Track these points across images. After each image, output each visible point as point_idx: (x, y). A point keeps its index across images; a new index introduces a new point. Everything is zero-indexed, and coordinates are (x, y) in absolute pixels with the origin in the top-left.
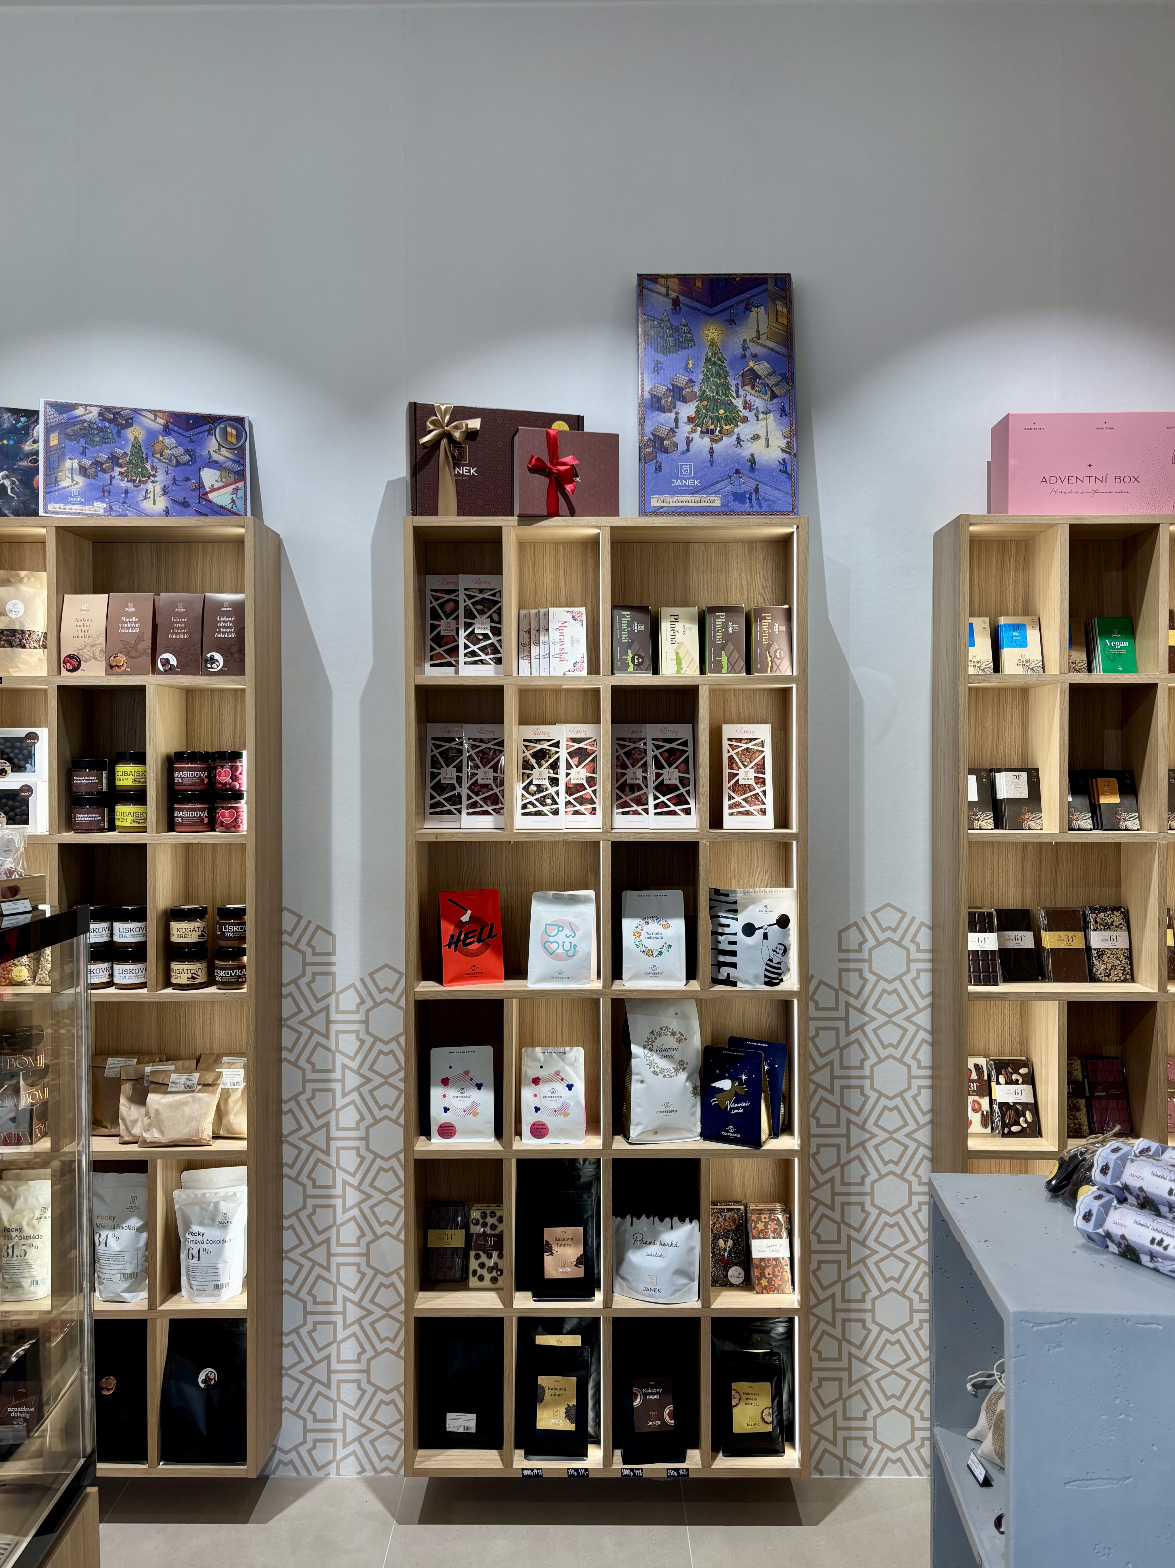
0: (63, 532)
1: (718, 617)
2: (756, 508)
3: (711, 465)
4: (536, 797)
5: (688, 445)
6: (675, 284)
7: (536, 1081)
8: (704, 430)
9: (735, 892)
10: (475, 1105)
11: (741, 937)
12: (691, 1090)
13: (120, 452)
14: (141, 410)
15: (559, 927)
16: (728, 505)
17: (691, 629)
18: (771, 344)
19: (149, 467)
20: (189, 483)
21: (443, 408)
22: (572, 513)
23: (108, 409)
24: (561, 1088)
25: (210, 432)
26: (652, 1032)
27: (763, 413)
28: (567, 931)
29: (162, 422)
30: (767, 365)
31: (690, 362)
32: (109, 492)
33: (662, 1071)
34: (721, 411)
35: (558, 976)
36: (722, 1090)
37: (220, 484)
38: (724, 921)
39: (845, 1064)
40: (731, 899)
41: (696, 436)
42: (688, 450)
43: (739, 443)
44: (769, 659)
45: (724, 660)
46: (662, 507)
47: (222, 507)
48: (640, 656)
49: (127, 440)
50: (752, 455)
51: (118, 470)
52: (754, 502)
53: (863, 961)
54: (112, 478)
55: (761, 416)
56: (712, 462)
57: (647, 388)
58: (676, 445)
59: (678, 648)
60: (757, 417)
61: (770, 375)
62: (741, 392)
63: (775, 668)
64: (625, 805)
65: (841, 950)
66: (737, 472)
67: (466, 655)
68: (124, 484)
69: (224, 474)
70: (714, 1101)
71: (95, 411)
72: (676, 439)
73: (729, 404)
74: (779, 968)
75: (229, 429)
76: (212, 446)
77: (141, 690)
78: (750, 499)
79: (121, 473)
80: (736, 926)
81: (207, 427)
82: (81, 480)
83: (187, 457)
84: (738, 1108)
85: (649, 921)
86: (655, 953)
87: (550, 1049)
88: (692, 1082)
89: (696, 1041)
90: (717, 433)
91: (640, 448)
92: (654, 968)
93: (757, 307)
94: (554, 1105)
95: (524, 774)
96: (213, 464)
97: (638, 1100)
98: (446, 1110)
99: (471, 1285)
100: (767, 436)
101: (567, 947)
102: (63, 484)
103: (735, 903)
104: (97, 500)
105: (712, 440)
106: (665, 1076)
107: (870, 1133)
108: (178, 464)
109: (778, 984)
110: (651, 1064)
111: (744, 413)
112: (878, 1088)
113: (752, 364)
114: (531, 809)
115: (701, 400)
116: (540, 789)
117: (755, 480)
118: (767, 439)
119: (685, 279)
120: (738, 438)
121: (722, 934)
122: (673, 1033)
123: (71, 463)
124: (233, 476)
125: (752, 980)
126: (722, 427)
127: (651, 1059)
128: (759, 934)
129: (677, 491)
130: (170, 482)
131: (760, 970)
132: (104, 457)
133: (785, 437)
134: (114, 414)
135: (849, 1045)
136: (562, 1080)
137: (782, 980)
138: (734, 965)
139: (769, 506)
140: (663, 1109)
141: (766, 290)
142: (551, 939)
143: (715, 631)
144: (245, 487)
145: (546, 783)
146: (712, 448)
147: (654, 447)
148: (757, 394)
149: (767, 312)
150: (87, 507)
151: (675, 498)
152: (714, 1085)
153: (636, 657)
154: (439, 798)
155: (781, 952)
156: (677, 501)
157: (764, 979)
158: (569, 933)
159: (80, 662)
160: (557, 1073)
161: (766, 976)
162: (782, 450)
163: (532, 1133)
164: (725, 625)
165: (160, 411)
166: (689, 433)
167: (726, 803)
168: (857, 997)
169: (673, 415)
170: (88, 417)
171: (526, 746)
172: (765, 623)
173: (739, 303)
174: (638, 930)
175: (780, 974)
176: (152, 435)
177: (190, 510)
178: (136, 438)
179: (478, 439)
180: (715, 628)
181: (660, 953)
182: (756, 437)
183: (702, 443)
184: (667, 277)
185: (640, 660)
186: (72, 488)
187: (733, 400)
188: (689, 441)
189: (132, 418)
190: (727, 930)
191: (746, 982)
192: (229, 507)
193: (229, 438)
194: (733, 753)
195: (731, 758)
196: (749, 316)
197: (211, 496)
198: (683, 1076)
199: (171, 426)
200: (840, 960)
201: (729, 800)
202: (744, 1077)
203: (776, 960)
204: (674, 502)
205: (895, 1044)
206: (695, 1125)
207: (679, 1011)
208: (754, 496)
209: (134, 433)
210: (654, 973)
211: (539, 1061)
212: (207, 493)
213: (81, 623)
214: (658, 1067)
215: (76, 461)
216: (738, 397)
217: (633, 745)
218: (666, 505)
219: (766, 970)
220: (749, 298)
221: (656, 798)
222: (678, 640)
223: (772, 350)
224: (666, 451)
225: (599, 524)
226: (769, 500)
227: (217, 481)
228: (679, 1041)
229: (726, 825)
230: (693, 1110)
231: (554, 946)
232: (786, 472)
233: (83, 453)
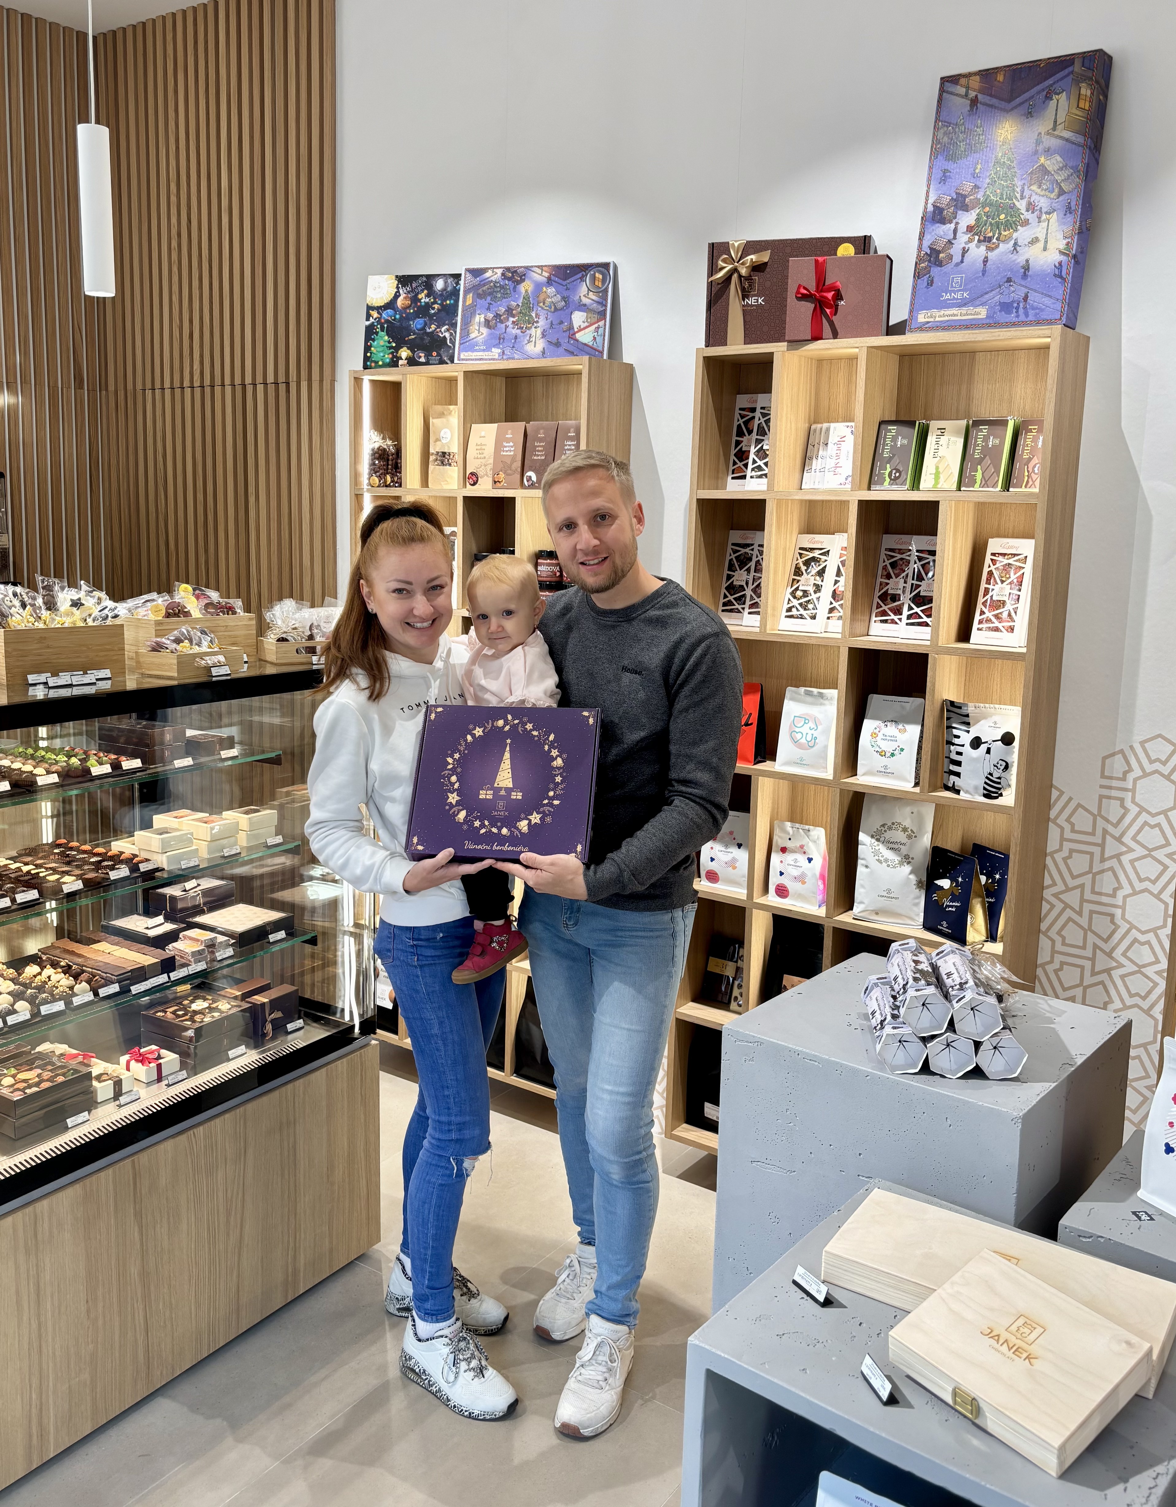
0: (469, 375)
1: (981, 430)
2: (1022, 317)
3: (983, 275)
4: (800, 601)
5: (963, 256)
6: (975, 82)
7: (784, 850)
8: (982, 238)
9: (966, 705)
10: (734, 860)
11: (967, 749)
12: (915, 882)
13: (514, 304)
14: (532, 267)
15: (806, 719)
16: (993, 317)
17: (955, 443)
18: (1067, 134)
19: (534, 315)
20: (562, 326)
21: (736, 244)
22: (835, 335)
23: (508, 269)
24: (802, 859)
25: (582, 279)
26: (883, 825)
27: (1046, 213)
28: (811, 724)
29: (546, 274)
30: (1059, 158)
31: (979, 166)
32: (504, 339)
33: (886, 860)
34: (1002, 216)
35: (800, 763)
36: (941, 888)
37: (586, 324)
38: (956, 732)
39: (1096, 890)
40: (964, 711)
41: (972, 246)
42: (962, 262)
43: (1015, 249)
44: (1026, 474)
45: (979, 475)
46: (928, 322)
47: (585, 344)
48: (898, 471)
49: (520, 294)
50: (1027, 261)
51: (511, 319)
52: (1021, 311)
53: (1126, 790)
54: (507, 327)
55: (1044, 217)
56: (984, 272)
57: (931, 201)
58: (950, 257)
59: (939, 462)
60: (1039, 218)
61: (1061, 169)
62: (1027, 193)
63: (1031, 483)
64: (884, 613)
65: (1103, 776)
66: (1009, 280)
67: (753, 470)
68: (516, 331)
69: (590, 315)
70: (935, 897)
71: (499, 272)
72: (952, 251)
73: (1011, 208)
74: (999, 783)
75: (597, 275)
76: (584, 293)
77: (513, 500)
78: (1017, 308)
79: (513, 322)
80: (965, 738)
81: (580, 275)
82: (485, 331)
83: (563, 303)
84: (952, 906)
85: (889, 724)
86: (888, 754)
87: (797, 825)
88: (916, 876)
89: (926, 841)
90: (994, 240)
91: (916, 263)
92: (886, 767)
93: (1058, 94)
94: (796, 872)
95: (794, 580)
96: (582, 307)
97: (862, 882)
98: (712, 859)
99: (731, 1008)
100: (1046, 238)
101: (809, 739)
102: (472, 336)
103: (967, 716)
104: (494, 346)
105: (989, 249)
106: (888, 866)
107: (1117, 961)
108: (556, 310)
109: (996, 798)
110: (876, 853)
111: (1027, 215)
112: (1130, 920)
113: (1042, 160)
114: (794, 612)
115: (983, 207)
116: (805, 593)
117: (1026, 287)
118: (1046, 242)
119: (987, 75)
120: (1016, 244)
121: (954, 744)
122: (905, 830)
123: (479, 318)
124: (596, 316)
125: (971, 790)
126: (1000, 234)
127: (877, 848)
128: (983, 748)
129: (946, 305)
130: (548, 326)
131: (980, 782)
132: (502, 310)
133: (1065, 237)
134: (513, 273)
135: (1102, 871)
136: (805, 853)
137: (1001, 795)
138: (958, 775)
139: (1036, 314)
140: (885, 894)
141: (1072, 72)
142: (797, 730)
143: (976, 445)
144: (605, 325)
145: (811, 589)
146: (986, 257)
147: (929, 261)
148: (1043, 193)
149: (1069, 98)
150: (487, 353)
151: (942, 312)
152: (936, 882)
153: (894, 471)
154: (731, 598)
155: (1002, 768)
156: (944, 316)
157: (982, 791)
158: (813, 725)
159: (477, 478)
160: (802, 847)
161: (985, 789)
162: (1060, 252)
163: (776, 892)
164: (986, 439)
165: (546, 266)
166: (966, 243)
167: (977, 617)
168: (1116, 825)
169: (953, 226)
170: (493, 279)
171: (801, 554)
172: (1030, 436)
173: (1039, 93)
174: (877, 731)
175: (999, 789)
176: (538, 287)
177: (561, 350)
178: (526, 291)
179: (768, 270)
180: (976, 441)
181: (893, 755)
182: (1035, 241)
183: (977, 252)
184: (968, 75)
185: (897, 474)
186: (478, 339)
187: (1016, 203)
188: (965, 251)
189: (524, 275)
190: (956, 741)
191: (967, 792)
192: (591, 344)
193: (596, 283)
194: (993, 568)
195: (990, 573)
196: (1048, 105)
197: (578, 336)
198: (907, 869)
199: (553, 277)
200: (1102, 787)
201: (981, 615)
202: (960, 879)
203: (996, 775)
204: (940, 316)
205: (1153, 878)
206: (918, 915)
207: (915, 811)
208: (1021, 305)
209: (526, 287)
210: (885, 772)
211: (789, 834)
212: (575, 334)
213: (479, 447)
214: (882, 856)
215: (483, 316)
216: (1022, 198)
217: (899, 556)
218: (932, 320)
219: (986, 783)
220: (1051, 85)
221: (910, 608)
222: (940, 454)
223: (1067, 140)
224: (940, 264)
225: (857, 345)
226: (1037, 308)
227: (584, 322)
228: (909, 837)
229: (973, 640)
230: (917, 901)
231: (799, 736)
232: (1061, 277)
233: (488, 309)
